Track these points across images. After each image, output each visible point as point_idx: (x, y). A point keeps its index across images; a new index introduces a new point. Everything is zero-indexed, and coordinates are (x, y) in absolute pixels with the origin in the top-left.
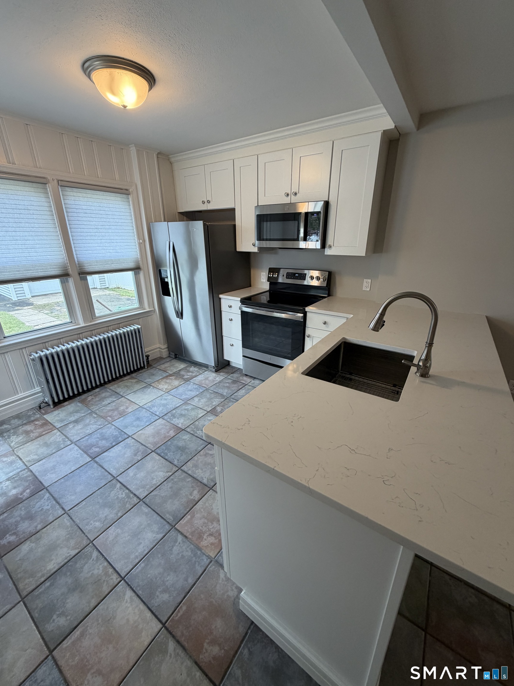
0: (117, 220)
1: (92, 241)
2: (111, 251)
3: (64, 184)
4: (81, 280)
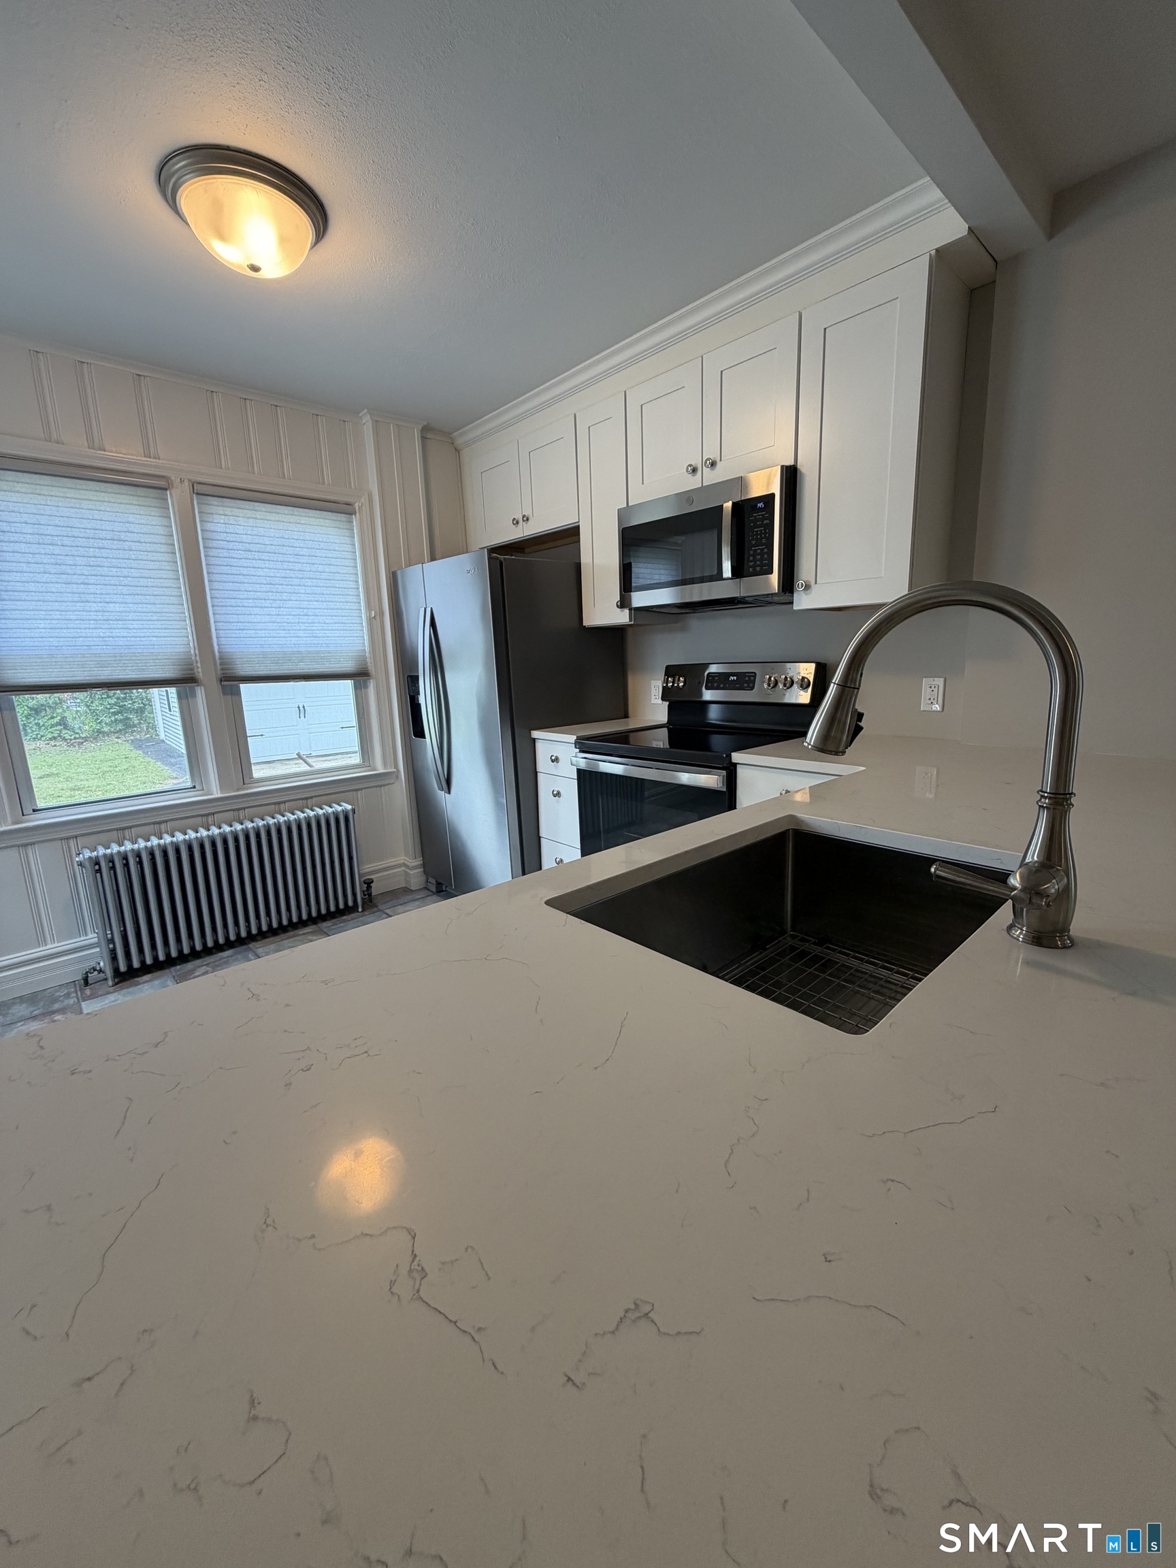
0: (321, 568)
1: (256, 610)
2: (301, 634)
3: (205, 491)
4: (224, 694)
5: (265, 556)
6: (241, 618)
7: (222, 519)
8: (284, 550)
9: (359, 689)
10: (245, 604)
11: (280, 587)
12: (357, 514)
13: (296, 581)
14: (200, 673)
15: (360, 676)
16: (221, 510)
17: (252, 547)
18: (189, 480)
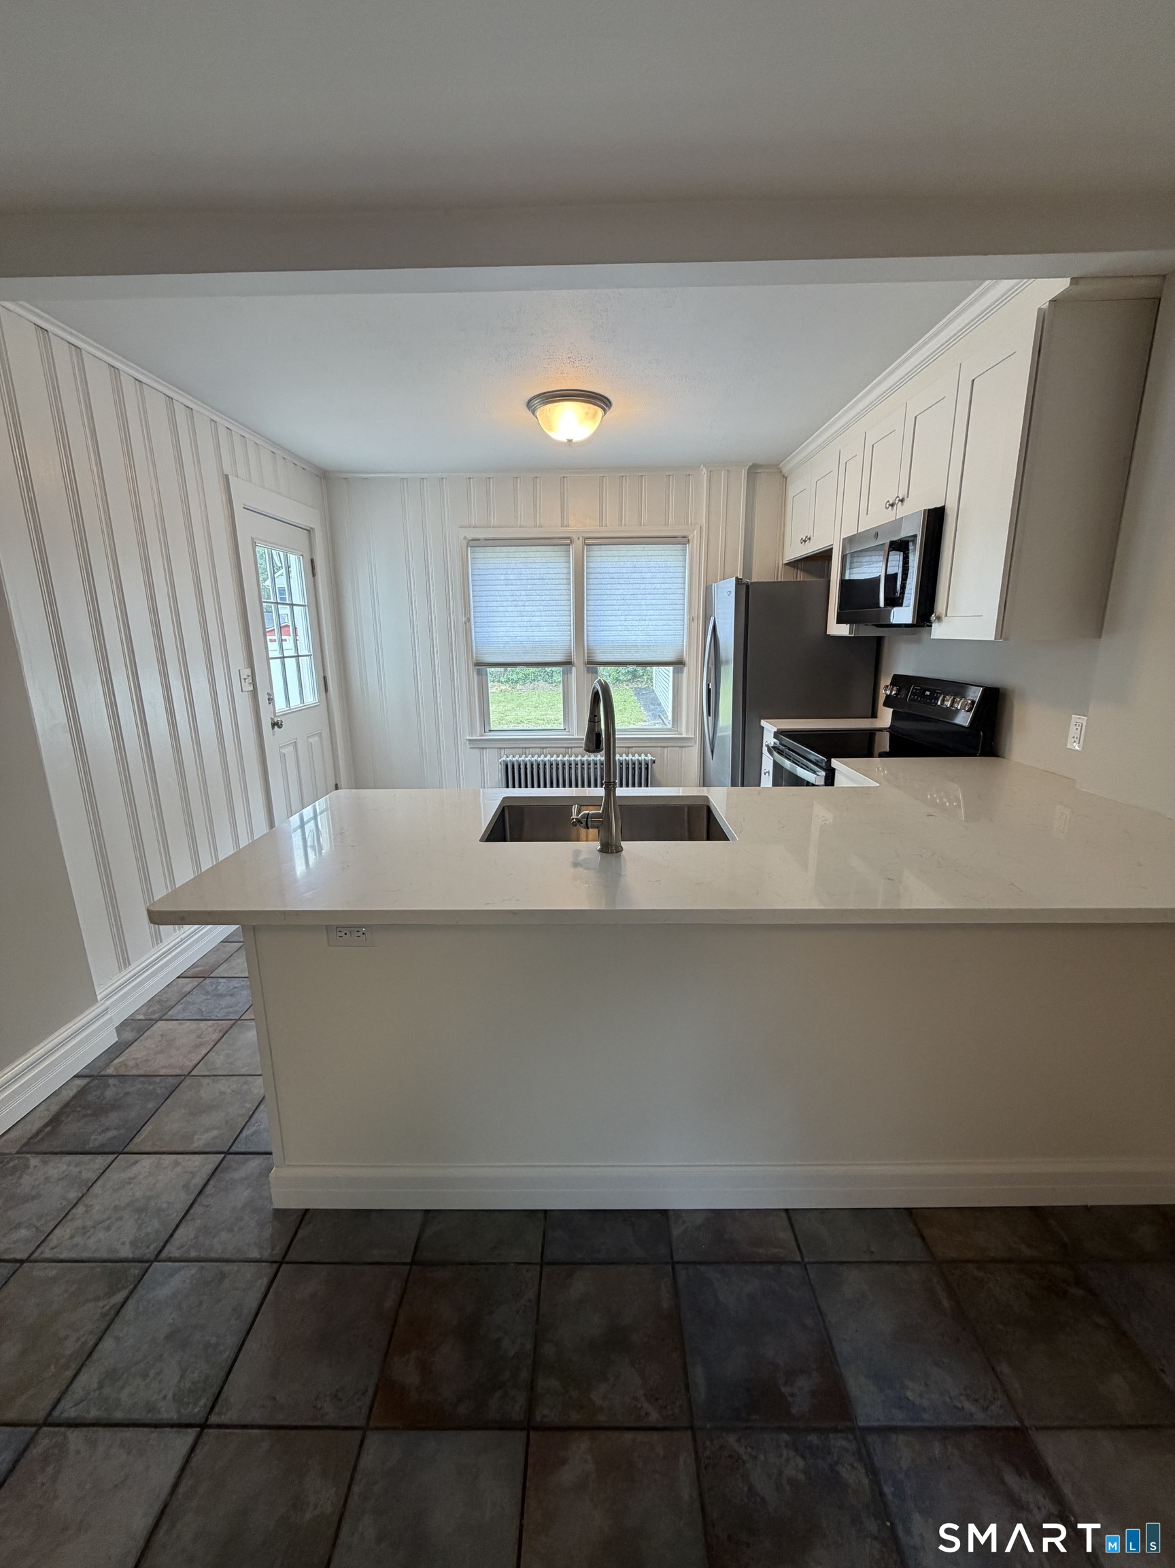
0: (658, 586)
1: (613, 618)
2: (639, 633)
3: (591, 542)
4: (588, 672)
5: (622, 581)
6: (602, 623)
7: (599, 559)
8: (634, 575)
9: (677, 673)
10: (606, 614)
11: (629, 601)
12: (690, 544)
13: (640, 597)
14: (574, 659)
15: (678, 664)
16: (598, 553)
17: (615, 576)
18: (583, 537)
